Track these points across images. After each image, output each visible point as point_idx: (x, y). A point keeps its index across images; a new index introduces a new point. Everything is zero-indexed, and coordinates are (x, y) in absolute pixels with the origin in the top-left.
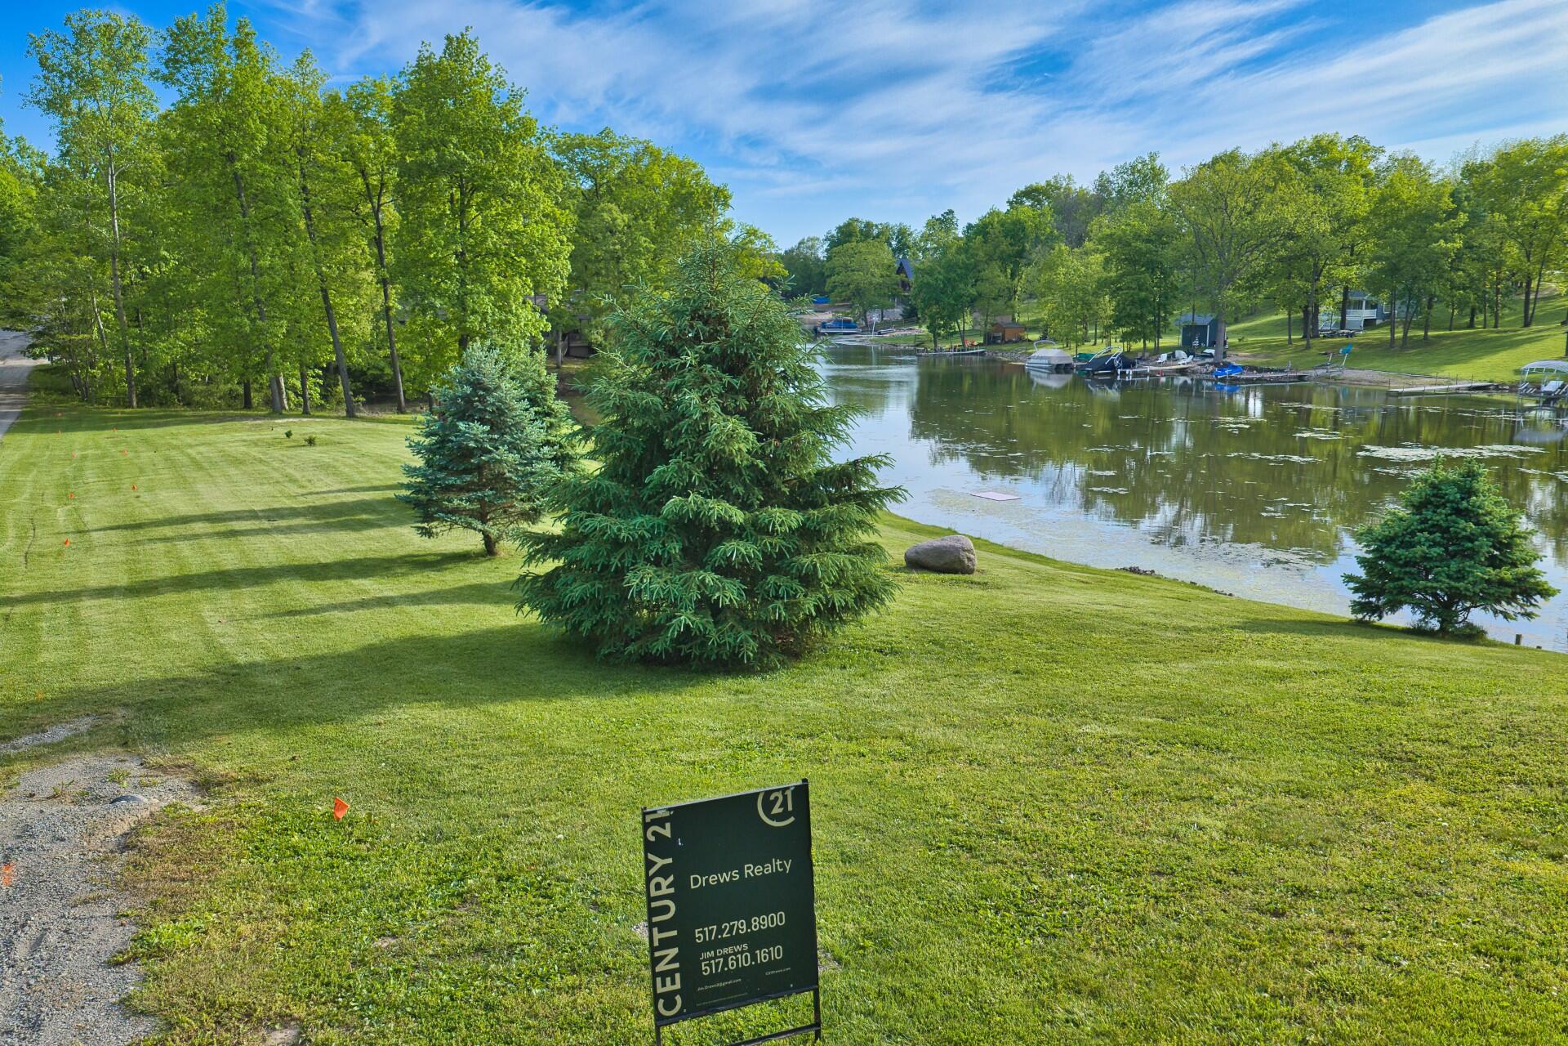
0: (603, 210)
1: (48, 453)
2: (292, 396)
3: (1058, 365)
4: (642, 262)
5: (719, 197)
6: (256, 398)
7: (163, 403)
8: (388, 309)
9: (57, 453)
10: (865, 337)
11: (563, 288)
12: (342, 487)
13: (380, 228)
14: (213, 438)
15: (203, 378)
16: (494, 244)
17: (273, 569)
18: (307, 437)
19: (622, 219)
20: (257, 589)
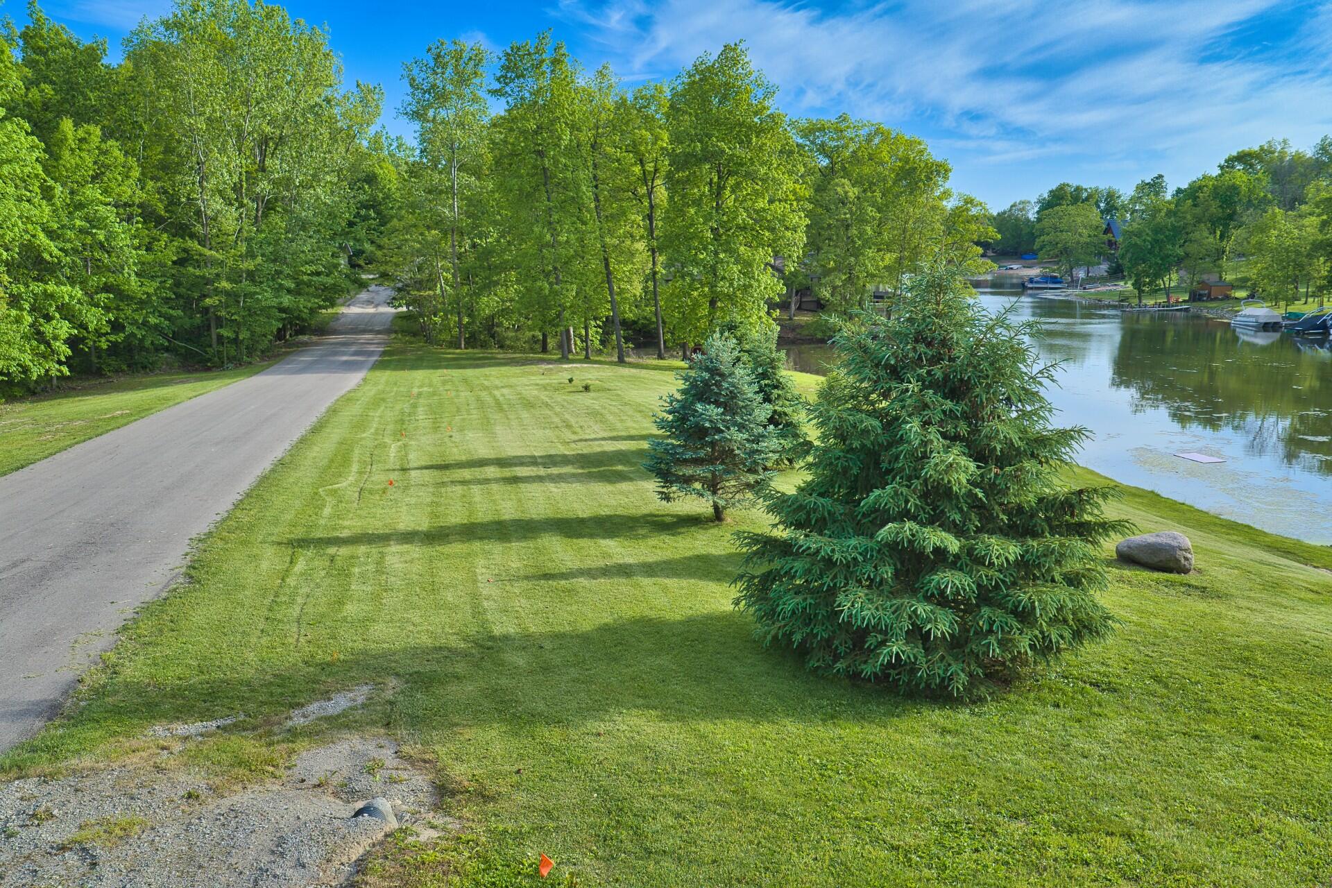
0: (837, 185)
1: (395, 389)
2: (579, 342)
3: (1266, 324)
4: (868, 229)
5: (940, 170)
6: (551, 343)
7: (484, 345)
8: (655, 273)
9: (402, 389)
10: (1070, 291)
11: (798, 257)
12: (606, 435)
13: (652, 207)
14: (513, 381)
15: (514, 325)
16: (743, 220)
17: (539, 522)
18: (584, 384)
19: (853, 192)
20: (523, 544)
